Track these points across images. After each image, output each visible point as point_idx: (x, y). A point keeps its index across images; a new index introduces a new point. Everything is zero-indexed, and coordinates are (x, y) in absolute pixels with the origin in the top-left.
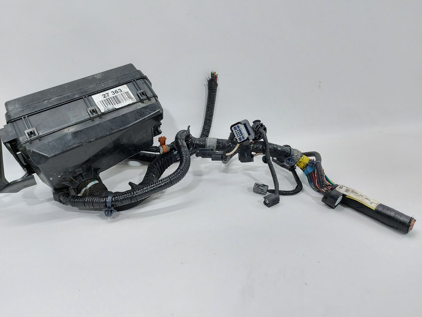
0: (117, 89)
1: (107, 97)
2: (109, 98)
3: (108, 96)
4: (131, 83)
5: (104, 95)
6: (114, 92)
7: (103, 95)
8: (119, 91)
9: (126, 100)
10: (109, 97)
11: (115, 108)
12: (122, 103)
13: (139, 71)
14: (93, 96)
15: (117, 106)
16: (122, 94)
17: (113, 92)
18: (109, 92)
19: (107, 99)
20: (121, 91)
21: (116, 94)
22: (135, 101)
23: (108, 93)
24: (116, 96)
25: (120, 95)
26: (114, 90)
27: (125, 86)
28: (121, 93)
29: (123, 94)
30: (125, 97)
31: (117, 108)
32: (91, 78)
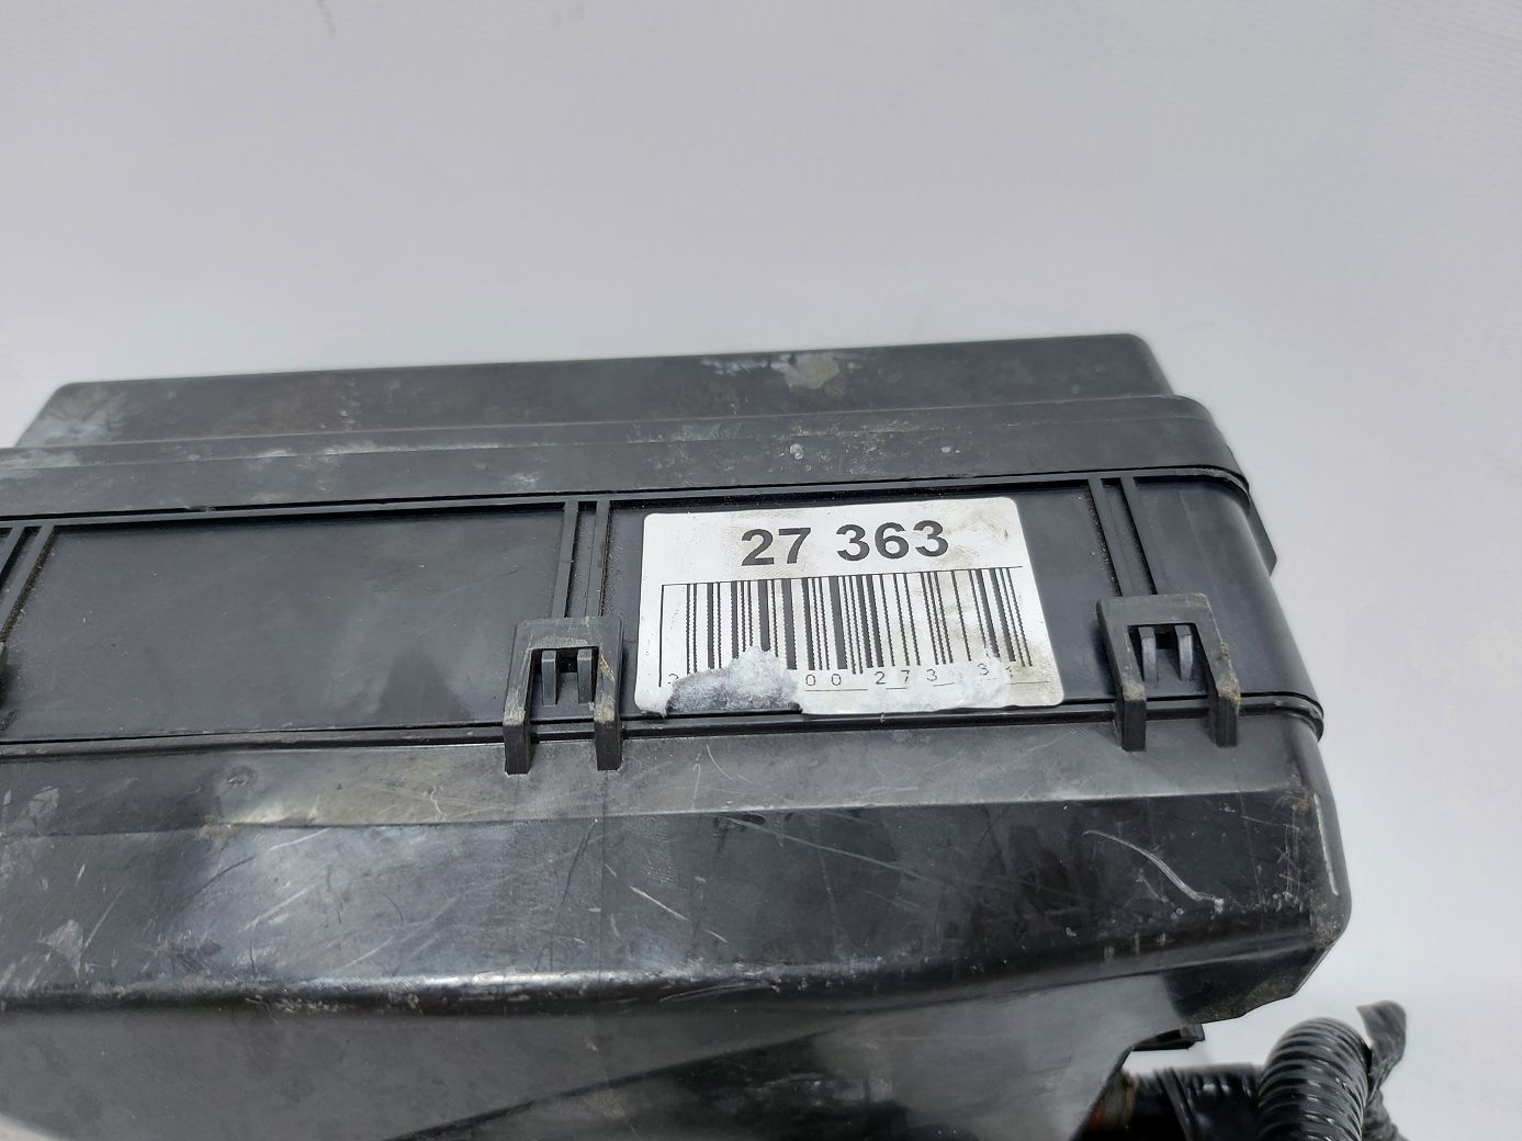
0: (906, 513)
1: (780, 569)
2: (786, 583)
3: (792, 558)
4: (1079, 499)
5: (758, 540)
6: (869, 539)
7: (748, 536)
8: (917, 539)
9: (943, 654)
10: (795, 572)
11: (797, 710)
12: (892, 674)
13: (1187, 406)
14: (655, 523)
15: (822, 693)
16: (930, 580)
17: (860, 532)
18: (823, 520)
19: (763, 584)
20: (933, 546)
21: (874, 563)
22: (1050, 694)
23: (804, 532)
24: (865, 583)
25: (915, 583)
26: (870, 515)
27: (1005, 507)
28: (927, 563)
29: (945, 579)
30: (952, 617)
31: (815, 703)
32: (742, 372)
